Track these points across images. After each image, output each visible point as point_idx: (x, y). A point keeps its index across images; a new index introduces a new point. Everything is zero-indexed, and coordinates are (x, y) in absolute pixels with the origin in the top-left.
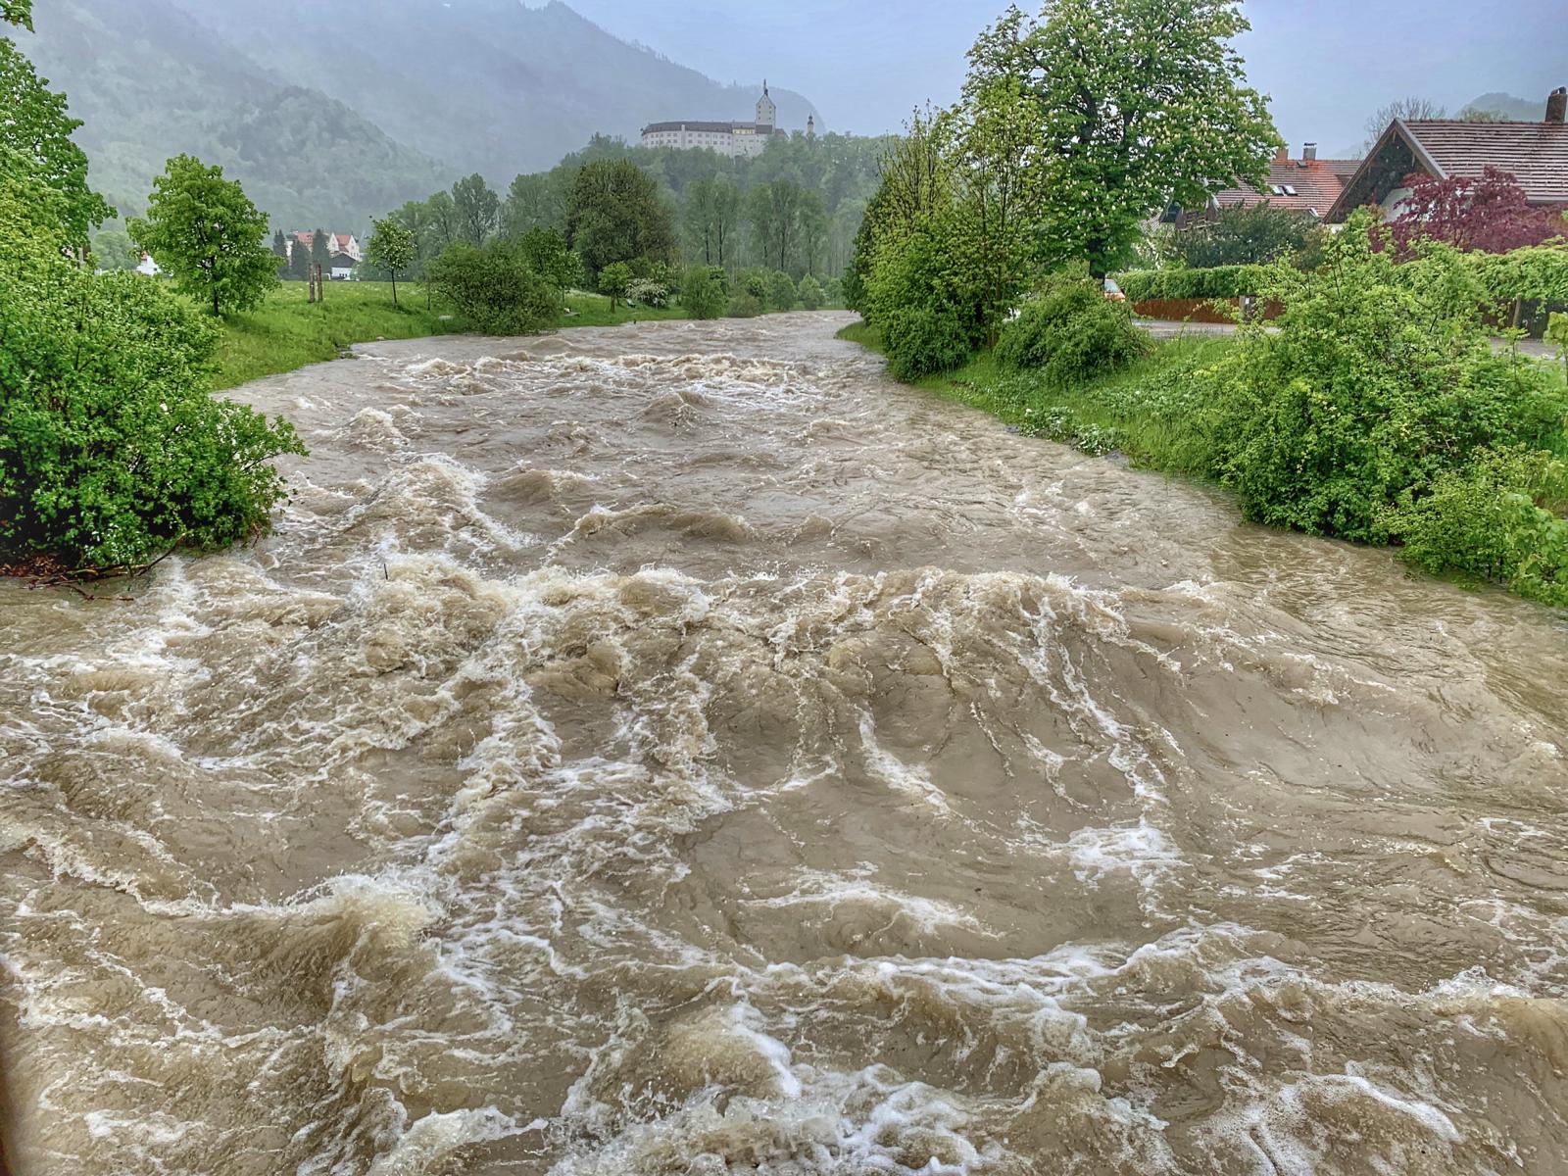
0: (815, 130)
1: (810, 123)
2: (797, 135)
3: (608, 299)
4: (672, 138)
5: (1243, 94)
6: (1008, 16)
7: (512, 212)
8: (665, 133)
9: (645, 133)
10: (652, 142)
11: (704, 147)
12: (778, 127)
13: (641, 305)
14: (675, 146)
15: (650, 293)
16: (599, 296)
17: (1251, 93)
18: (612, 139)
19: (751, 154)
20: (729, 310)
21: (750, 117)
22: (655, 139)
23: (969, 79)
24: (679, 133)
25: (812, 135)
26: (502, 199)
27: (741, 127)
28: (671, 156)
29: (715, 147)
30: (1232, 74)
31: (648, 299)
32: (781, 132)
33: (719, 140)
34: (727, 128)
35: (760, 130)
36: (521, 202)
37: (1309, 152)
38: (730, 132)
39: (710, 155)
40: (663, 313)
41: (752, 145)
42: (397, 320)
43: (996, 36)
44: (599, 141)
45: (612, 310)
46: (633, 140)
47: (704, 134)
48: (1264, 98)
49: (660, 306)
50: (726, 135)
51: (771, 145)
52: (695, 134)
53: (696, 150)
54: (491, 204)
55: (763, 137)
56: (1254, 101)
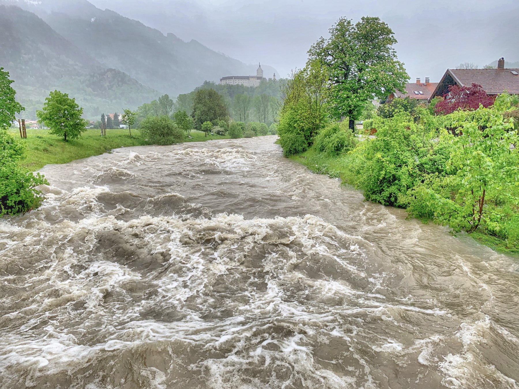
0: (276, 78)
1: (274, 76)
2: (270, 79)
3: (204, 133)
4: (230, 82)
5: (396, 62)
6: (320, 40)
7: (178, 106)
8: (228, 80)
9: (221, 80)
10: (223, 83)
11: (240, 84)
12: (264, 77)
13: (216, 135)
14: (231, 84)
15: (219, 131)
16: (203, 132)
17: (398, 62)
18: (211, 82)
19: (255, 86)
20: (245, 135)
21: (255, 74)
22: (224, 82)
23: (308, 60)
24: (232, 80)
25: (275, 79)
26: (174, 102)
27: (252, 77)
28: (230, 87)
29: (244, 84)
30: (393, 56)
31: (218, 133)
32: (265, 79)
33: (245, 82)
34: (247, 78)
35: (258, 78)
36: (180, 102)
37: (427, 80)
38: (248, 79)
39: (242, 86)
40: (223, 137)
41: (256, 83)
42: (130, 141)
43: (316, 46)
44: (206, 83)
45: (206, 136)
46: (217, 82)
47: (240, 80)
48: (402, 64)
49: (222, 135)
50: (247, 80)
51: (262, 83)
52: (237, 80)
53: (238, 85)
54: (171, 103)
55: (259, 81)
56: (399, 65)
